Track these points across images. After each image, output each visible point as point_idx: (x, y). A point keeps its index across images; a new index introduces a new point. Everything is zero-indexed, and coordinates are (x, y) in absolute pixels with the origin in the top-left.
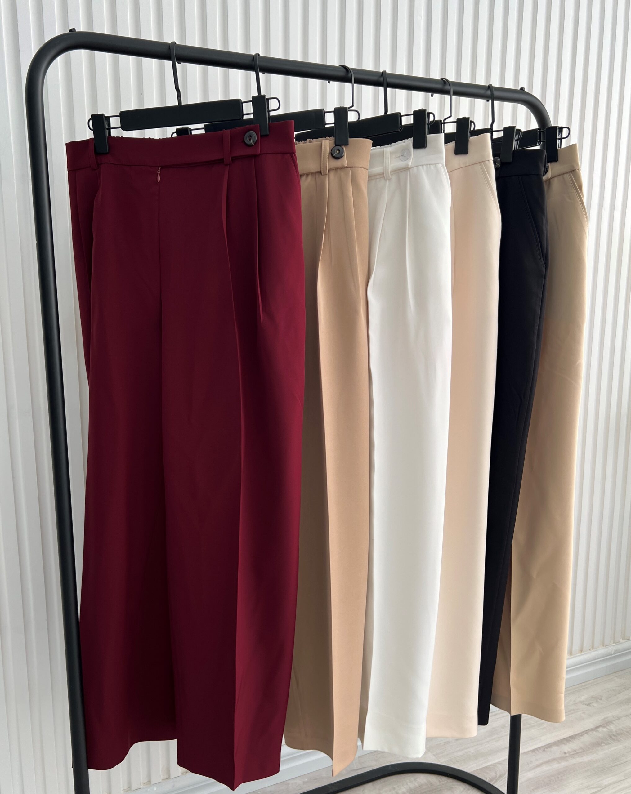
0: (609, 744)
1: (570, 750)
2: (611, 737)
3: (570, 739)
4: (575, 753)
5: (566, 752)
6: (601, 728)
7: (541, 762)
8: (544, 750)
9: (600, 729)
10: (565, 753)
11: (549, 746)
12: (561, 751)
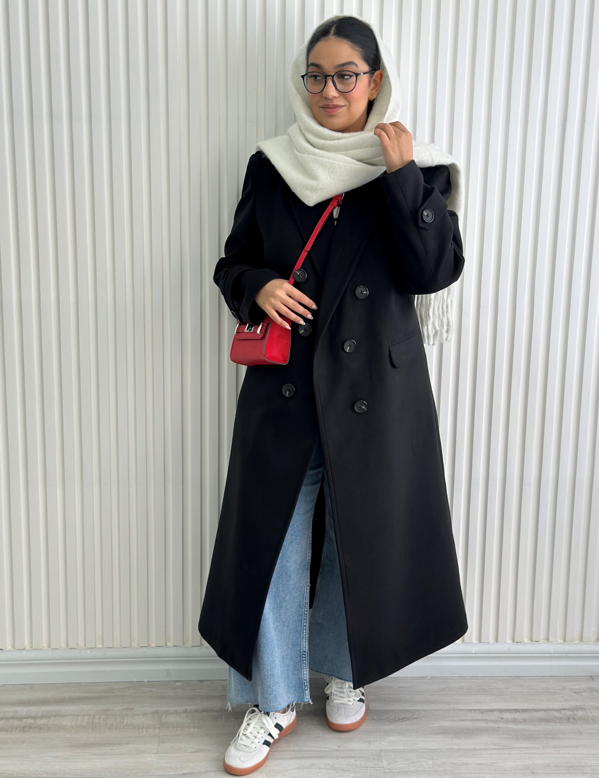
0: (560, 722)
1: (510, 718)
2: (568, 719)
3: (521, 711)
4: (515, 721)
5: (505, 717)
6: (566, 711)
7: (468, 718)
8: (482, 712)
9: (563, 712)
10: (502, 719)
11: (492, 711)
12: (499, 717)
